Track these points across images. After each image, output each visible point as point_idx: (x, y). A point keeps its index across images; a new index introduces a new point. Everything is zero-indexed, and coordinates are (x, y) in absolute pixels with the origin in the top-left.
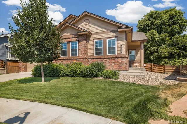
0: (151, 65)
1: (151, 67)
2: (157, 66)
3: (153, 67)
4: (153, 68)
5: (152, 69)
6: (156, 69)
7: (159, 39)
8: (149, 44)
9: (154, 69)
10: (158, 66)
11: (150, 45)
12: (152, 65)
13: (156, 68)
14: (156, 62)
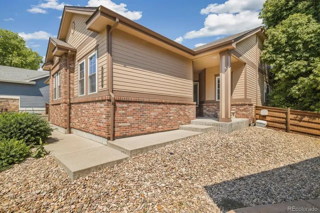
0: (286, 113)
1: (286, 119)
2: (304, 116)
3: (291, 116)
4: (291, 122)
5: (287, 122)
6: (301, 124)
7: (313, 35)
8: (283, 54)
9: (296, 122)
10: (310, 117)
11: (285, 57)
12: (289, 113)
13: (300, 121)
14: (307, 105)
